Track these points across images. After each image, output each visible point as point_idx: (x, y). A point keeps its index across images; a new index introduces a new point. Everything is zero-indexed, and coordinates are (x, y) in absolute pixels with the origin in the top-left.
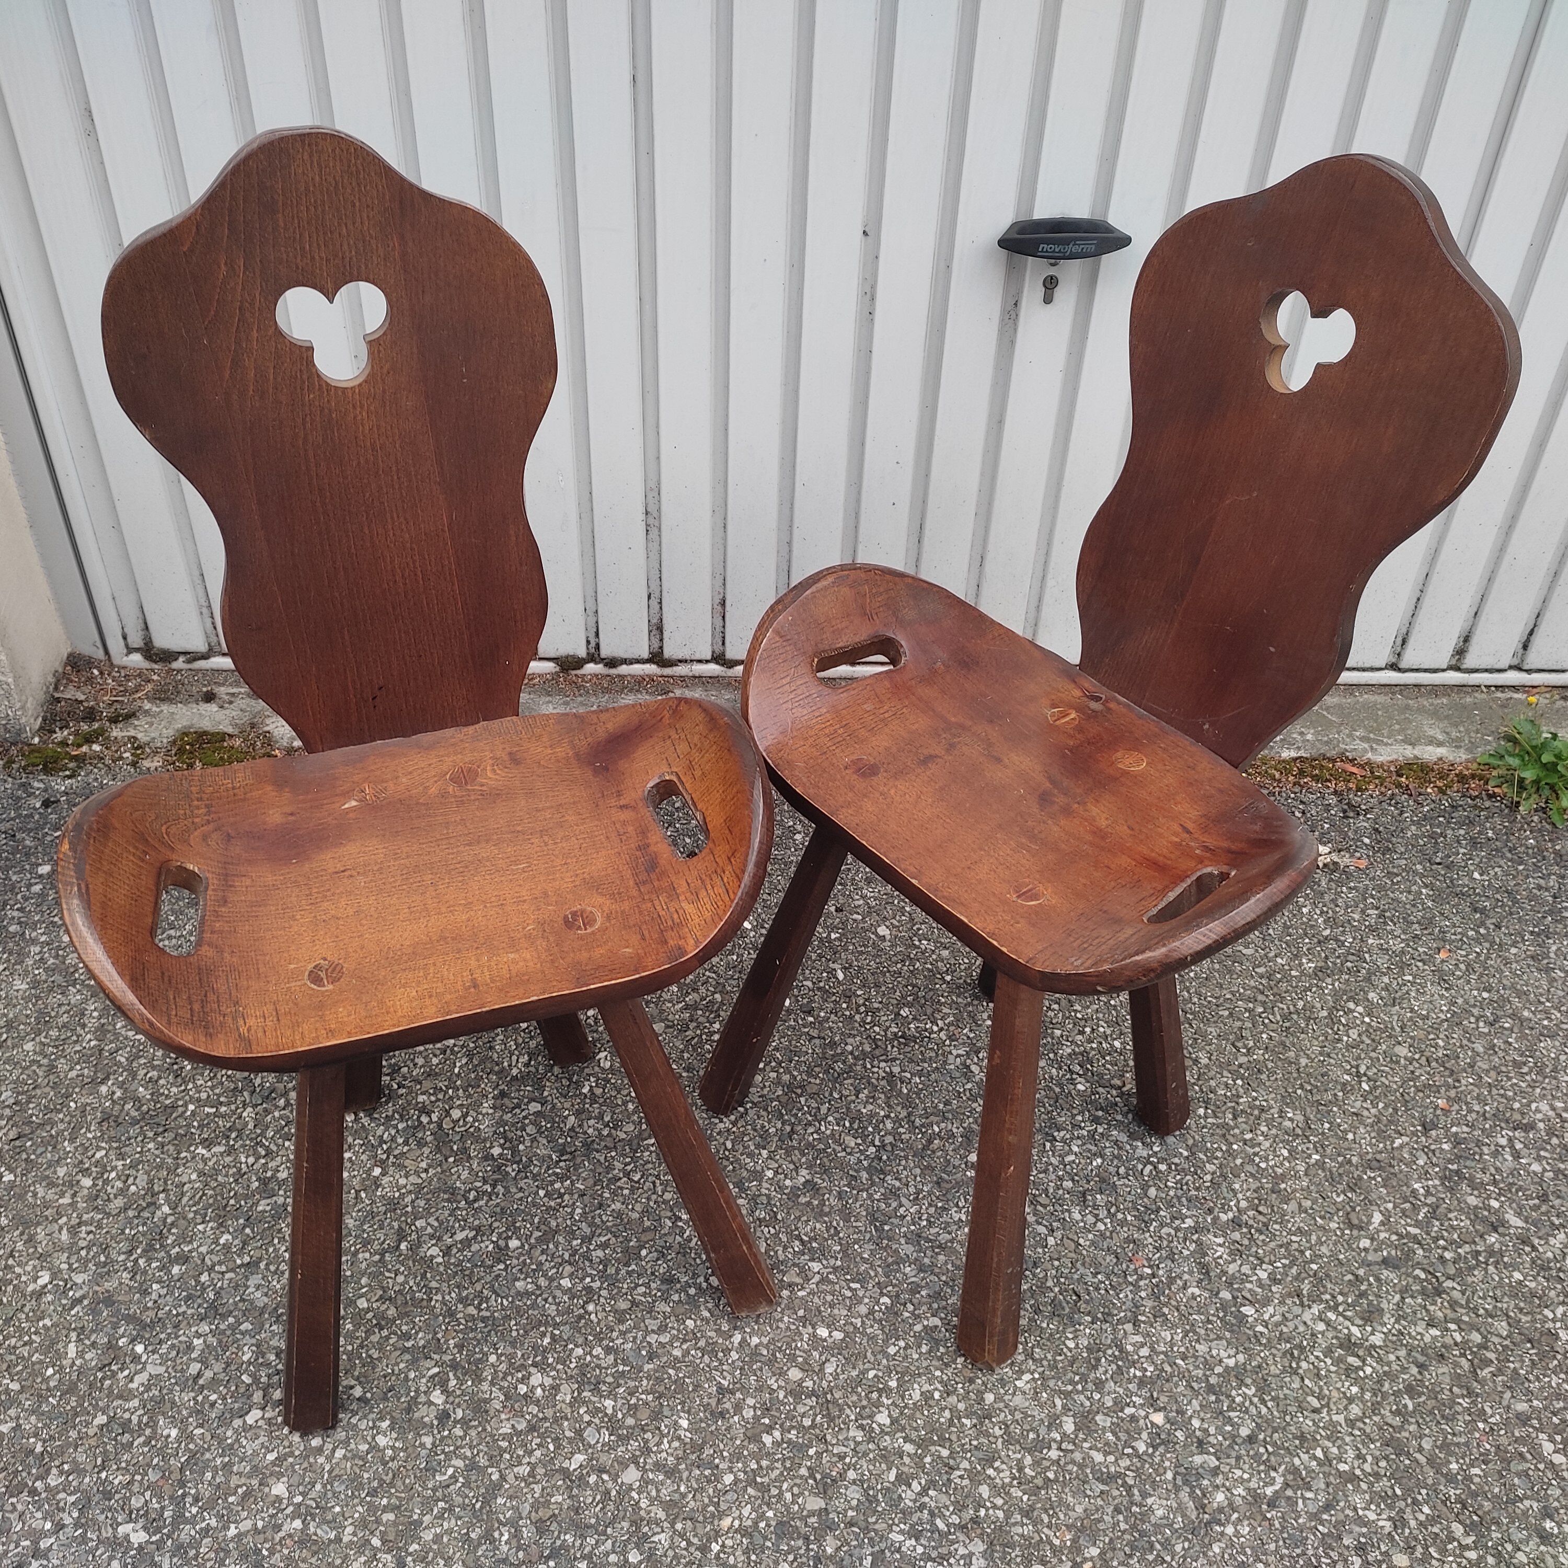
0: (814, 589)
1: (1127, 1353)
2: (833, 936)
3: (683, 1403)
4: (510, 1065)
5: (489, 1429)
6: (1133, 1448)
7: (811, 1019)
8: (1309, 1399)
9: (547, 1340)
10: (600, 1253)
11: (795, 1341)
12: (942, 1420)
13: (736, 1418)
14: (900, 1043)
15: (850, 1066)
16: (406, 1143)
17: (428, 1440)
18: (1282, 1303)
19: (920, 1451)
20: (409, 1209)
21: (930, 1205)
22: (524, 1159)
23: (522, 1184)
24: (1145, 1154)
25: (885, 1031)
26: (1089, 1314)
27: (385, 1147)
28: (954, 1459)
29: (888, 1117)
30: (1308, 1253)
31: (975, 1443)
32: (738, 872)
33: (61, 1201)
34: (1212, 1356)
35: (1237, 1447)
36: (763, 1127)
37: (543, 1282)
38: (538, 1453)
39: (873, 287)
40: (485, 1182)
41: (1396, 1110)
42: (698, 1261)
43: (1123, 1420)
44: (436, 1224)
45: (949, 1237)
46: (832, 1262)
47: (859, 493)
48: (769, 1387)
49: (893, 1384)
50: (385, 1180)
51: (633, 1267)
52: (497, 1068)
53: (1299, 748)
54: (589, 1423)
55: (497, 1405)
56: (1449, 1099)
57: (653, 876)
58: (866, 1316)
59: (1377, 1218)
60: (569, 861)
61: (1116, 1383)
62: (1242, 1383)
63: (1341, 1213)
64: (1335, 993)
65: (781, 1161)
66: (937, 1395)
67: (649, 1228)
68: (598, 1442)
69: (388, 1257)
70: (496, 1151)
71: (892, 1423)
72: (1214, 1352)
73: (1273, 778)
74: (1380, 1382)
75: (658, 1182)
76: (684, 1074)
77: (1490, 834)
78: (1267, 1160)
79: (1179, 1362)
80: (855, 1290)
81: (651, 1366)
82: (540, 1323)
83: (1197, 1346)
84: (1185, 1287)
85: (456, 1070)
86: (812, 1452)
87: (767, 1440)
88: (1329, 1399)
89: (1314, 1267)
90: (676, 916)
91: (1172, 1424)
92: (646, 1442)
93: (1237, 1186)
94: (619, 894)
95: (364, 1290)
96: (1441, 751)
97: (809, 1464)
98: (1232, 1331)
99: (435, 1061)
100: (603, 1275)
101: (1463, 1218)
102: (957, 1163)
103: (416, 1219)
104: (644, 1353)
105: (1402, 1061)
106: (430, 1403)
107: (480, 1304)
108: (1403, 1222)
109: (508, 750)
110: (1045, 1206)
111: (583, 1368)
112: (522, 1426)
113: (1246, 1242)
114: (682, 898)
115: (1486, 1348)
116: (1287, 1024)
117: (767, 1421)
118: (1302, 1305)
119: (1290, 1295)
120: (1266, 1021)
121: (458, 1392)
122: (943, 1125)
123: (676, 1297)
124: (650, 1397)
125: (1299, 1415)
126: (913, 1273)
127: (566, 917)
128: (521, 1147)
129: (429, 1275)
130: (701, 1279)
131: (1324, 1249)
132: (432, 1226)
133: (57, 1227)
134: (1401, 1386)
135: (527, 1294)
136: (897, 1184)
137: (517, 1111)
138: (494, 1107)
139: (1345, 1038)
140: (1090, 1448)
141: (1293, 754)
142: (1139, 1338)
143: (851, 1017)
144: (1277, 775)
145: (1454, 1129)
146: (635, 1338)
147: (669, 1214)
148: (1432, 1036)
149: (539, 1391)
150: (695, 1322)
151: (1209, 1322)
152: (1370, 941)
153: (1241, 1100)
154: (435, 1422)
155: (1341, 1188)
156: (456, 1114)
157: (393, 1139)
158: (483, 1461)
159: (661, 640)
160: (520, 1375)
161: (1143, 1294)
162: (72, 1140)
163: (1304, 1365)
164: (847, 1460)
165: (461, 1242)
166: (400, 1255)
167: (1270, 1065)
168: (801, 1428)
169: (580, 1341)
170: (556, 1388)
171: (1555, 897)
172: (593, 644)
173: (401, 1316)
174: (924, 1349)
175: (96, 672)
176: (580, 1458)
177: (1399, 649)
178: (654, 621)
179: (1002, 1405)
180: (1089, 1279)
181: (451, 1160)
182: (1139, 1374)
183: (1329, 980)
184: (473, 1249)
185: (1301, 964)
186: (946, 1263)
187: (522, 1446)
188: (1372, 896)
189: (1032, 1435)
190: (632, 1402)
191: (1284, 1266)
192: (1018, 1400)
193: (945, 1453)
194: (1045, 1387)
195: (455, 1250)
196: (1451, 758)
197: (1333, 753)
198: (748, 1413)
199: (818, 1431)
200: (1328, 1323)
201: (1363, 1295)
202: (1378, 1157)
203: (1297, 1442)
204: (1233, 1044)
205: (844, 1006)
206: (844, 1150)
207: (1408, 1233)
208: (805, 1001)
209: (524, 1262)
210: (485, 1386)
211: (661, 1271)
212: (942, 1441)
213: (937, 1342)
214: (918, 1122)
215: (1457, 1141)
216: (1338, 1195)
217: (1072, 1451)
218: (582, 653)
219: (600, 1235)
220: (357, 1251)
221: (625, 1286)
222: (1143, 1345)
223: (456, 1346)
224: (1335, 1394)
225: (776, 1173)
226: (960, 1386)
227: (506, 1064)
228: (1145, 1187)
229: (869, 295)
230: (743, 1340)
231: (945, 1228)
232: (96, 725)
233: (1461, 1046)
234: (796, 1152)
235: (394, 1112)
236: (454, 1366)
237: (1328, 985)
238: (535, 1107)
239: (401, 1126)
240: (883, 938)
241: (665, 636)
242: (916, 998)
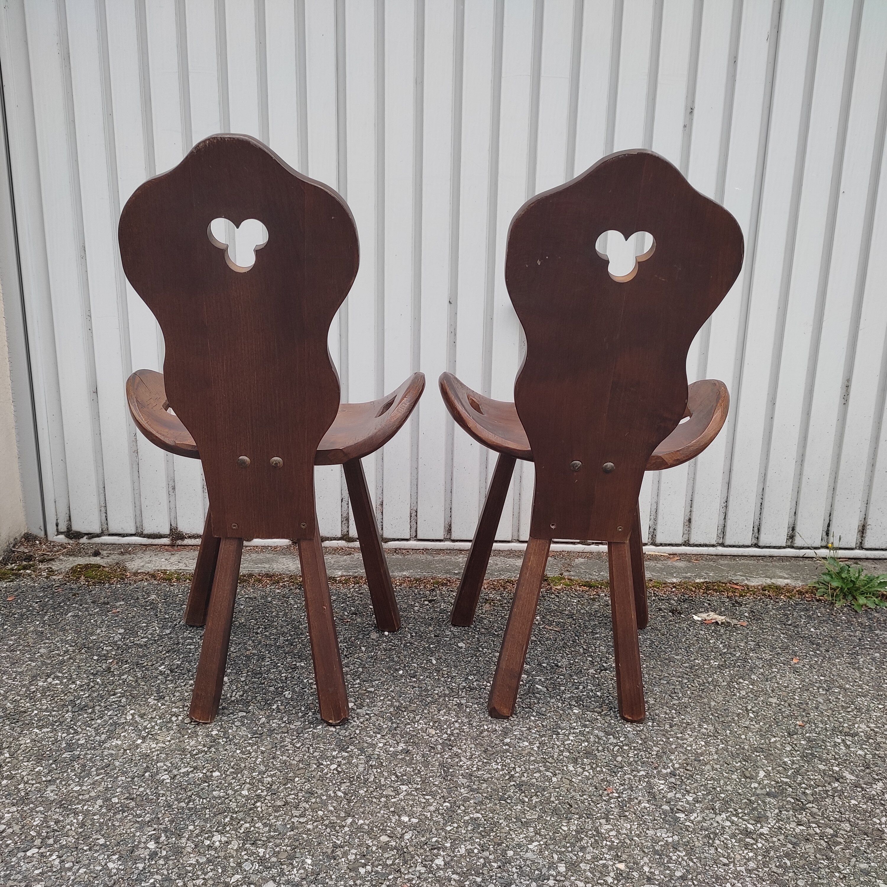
1: (602, 833)
2: (432, 646)
3: (309, 851)
4: (231, 696)
5: (182, 861)
6: (604, 880)
7: (415, 679)
8: (721, 859)
9: (227, 820)
10: (269, 779)
11: (386, 822)
12: (478, 863)
13: (343, 860)
14: (467, 690)
15: (436, 699)
16: (160, 729)
17: (141, 866)
18: (702, 811)
19: (462, 879)
20: (155, 758)
21: (480, 761)
22: (231, 736)
23: (227, 747)
24: (615, 741)
25: (458, 685)
26: (577, 814)
27: (147, 730)
28: (485, 883)
29: (456, 722)
30: (718, 789)
31: (499, 875)
34: (657, 836)
35: (673, 882)
36: (379, 724)
37: (230, 792)
38: (211, 874)
39: (455, 329)
40: (204, 746)
41: (771, 726)
42: (330, 784)
43: (597, 866)
44: (170, 765)
45: (490, 776)
46: (415, 786)
47: (453, 439)
48: (367, 844)
49: (448, 845)
50: (144, 745)
51: (289, 785)
53: (705, 578)
54: (246, 860)
55: (189, 849)
56: (803, 721)
58: (434, 812)
59: (762, 774)
61: (594, 848)
62: (676, 849)
63: (739, 771)
64: (732, 677)
65: (388, 740)
66: (476, 851)
67: (302, 768)
68: (251, 869)
69: (136, 779)
70: (214, 733)
71: (445, 864)
72: (658, 835)
73: (691, 590)
74: (768, 851)
75: (311, 748)
77: (819, 614)
78: (691, 746)
79: (635, 838)
80: (428, 799)
81: (292, 833)
82: (225, 811)
83: (647, 832)
84: (640, 802)
86: (390, 877)
87: (362, 870)
88: (734, 859)
89: (723, 795)
91: (630, 869)
92: (282, 870)
93: (673, 757)
95: (117, 794)
96: (786, 581)
97: (388, 883)
98: (670, 825)
99: (186, 694)
100: (269, 789)
101: (816, 774)
102: (497, 742)
103: (157, 762)
104: (288, 826)
105: (774, 705)
106: (146, 848)
107: (189, 802)
108: (778, 776)
110: (551, 763)
111: (247, 832)
112: (203, 860)
113: (679, 783)
115: (837, 837)
116: (703, 688)
117: (363, 861)
118: (716, 814)
119: (707, 808)
120: (690, 686)
121: (165, 843)
122: (490, 726)
123: (313, 800)
124: (289, 848)
125: (714, 866)
126: (466, 792)
128: (230, 731)
129: (159, 788)
130: (331, 792)
131: (729, 788)
132: (167, 766)
134: (782, 854)
135: (220, 797)
136: (460, 751)
139: (738, 694)
140: (576, 880)
141: (702, 580)
142: (610, 827)
143: (439, 679)
144: (694, 589)
145: (808, 735)
146: (284, 819)
147: (316, 762)
148: (791, 694)
149: (217, 844)
150: (324, 812)
151: (655, 820)
152: (751, 655)
153: (675, 720)
154: (148, 857)
155: (738, 760)
157: (153, 727)
158: (174, 877)
159: (348, 527)
160: (207, 835)
161: (613, 806)
163: (717, 842)
164: (414, 882)
165: (183, 773)
166: (144, 778)
167: (692, 704)
168: (385, 866)
169: (249, 820)
170: (228, 843)
171: (860, 639)
173: (137, 806)
174: (470, 828)
175: (38, 542)
176: (237, 877)
177: (757, 535)
178: (345, 515)
179: (518, 857)
180: (578, 797)
181: (186, 736)
182: (608, 843)
183: (728, 670)
184: (190, 776)
185: (709, 663)
186: (487, 788)
187: (201, 870)
188: (751, 637)
189: (537, 872)
190: (277, 850)
191: (703, 795)
192: (529, 855)
193: (479, 880)
194: (547, 848)
195: (178, 777)
196: (793, 584)
197: (725, 581)
198: (351, 857)
199: (396, 867)
200: (732, 822)
201: (754, 809)
202: (761, 746)
203: (714, 880)
204: (670, 696)
205: (435, 674)
206: (428, 735)
207: (782, 781)
208: (412, 672)
209: (221, 783)
210: (184, 840)
211: (306, 788)
212: (478, 874)
213: (479, 825)
214: (475, 724)
215: (809, 740)
216: (737, 763)
217: (563, 881)
219: (271, 771)
220: (117, 777)
221: (282, 794)
222: (611, 830)
223: (169, 821)
224: (738, 857)
225: (385, 744)
226: (491, 846)
227: (229, 695)
228: (615, 757)
229: (453, 332)
230: (353, 821)
231: (488, 772)
232: (31, 563)
233: (809, 699)
234: (399, 736)
236: (166, 830)
237: (726, 672)
238: (242, 714)
239: (158, 722)
240: (461, 648)
241: (350, 523)
242: (478, 672)
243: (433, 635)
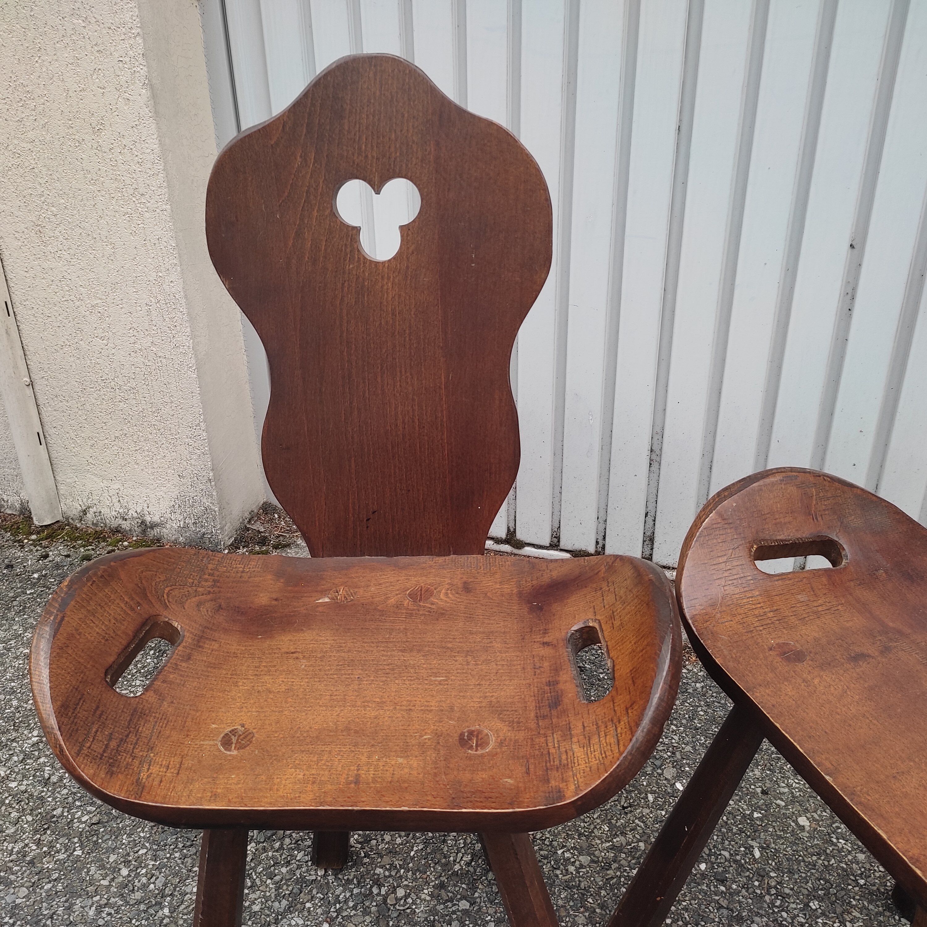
0: (761, 483)
2: (756, 815)
4: (455, 861)
7: (723, 888)
16: (355, 907)
25: (793, 918)
27: (338, 906)
32: (633, 724)
33: (102, 882)
39: (854, 289)
47: (825, 453)
52: (443, 861)
57: (554, 712)
60: (483, 682)
76: (598, 911)
85: (412, 853)
90: (564, 757)
94: (518, 723)
109: (465, 579)
114: (575, 739)
127: (462, 734)
133: (90, 903)
137: (450, 904)
138: (431, 895)
143: (761, 896)
156: (401, 892)
157: (346, 901)
159: (652, 549)
162: (129, 835)
172: (600, 545)
175: (276, 516)
178: (648, 534)
205: (756, 883)
208: (720, 869)
218: (591, 549)
227: (452, 859)
229: (850, 294)
232: (264, 548)
235: (355, 876)
238: (464, 905)
239: (356, 891)
240: (802, 828)
241: (655, 546)
242: (827, 894)
243: (759, 790)
